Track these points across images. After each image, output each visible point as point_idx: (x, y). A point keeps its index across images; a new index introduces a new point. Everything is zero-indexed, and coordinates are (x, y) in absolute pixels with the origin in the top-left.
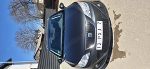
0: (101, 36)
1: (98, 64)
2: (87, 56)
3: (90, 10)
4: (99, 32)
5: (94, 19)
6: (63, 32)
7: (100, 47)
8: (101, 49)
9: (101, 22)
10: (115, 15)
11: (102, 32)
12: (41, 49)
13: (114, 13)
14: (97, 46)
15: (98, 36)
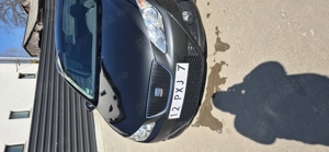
4: (178, 86)
7: (175, 114)
8: (178, 116)
9: (186, 65)
10: (218, 39)
11: (185, 85)
12: (40, 28)
13: (217, 33)
15: (175, 94)
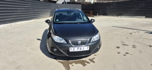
0: (79, 50)
1: (58, 50)
2: (63, 41)
3: (95, 41)
4: (82, 48)
5: (90, 44)
6: (75, 23)
7: (71, 50)
8: (70, 51)
9: (88, 49)
10: (92, 59)
11: (82, 50)
14: (72, 48)
15: (79, 48)
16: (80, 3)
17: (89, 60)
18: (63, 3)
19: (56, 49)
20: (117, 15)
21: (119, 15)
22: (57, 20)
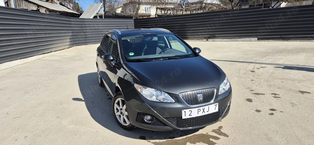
0: (201, 114)
4: (206, 108)
8: (184, 117)
11: (206, 113)
14: (187, 111)
15: (201, 108)
16: (130, 17)
17: (213, 131)
18: (95, 17)
19: (149, 117)
20: (207, 38)
21: (209, 38)
22: (132, 54)
